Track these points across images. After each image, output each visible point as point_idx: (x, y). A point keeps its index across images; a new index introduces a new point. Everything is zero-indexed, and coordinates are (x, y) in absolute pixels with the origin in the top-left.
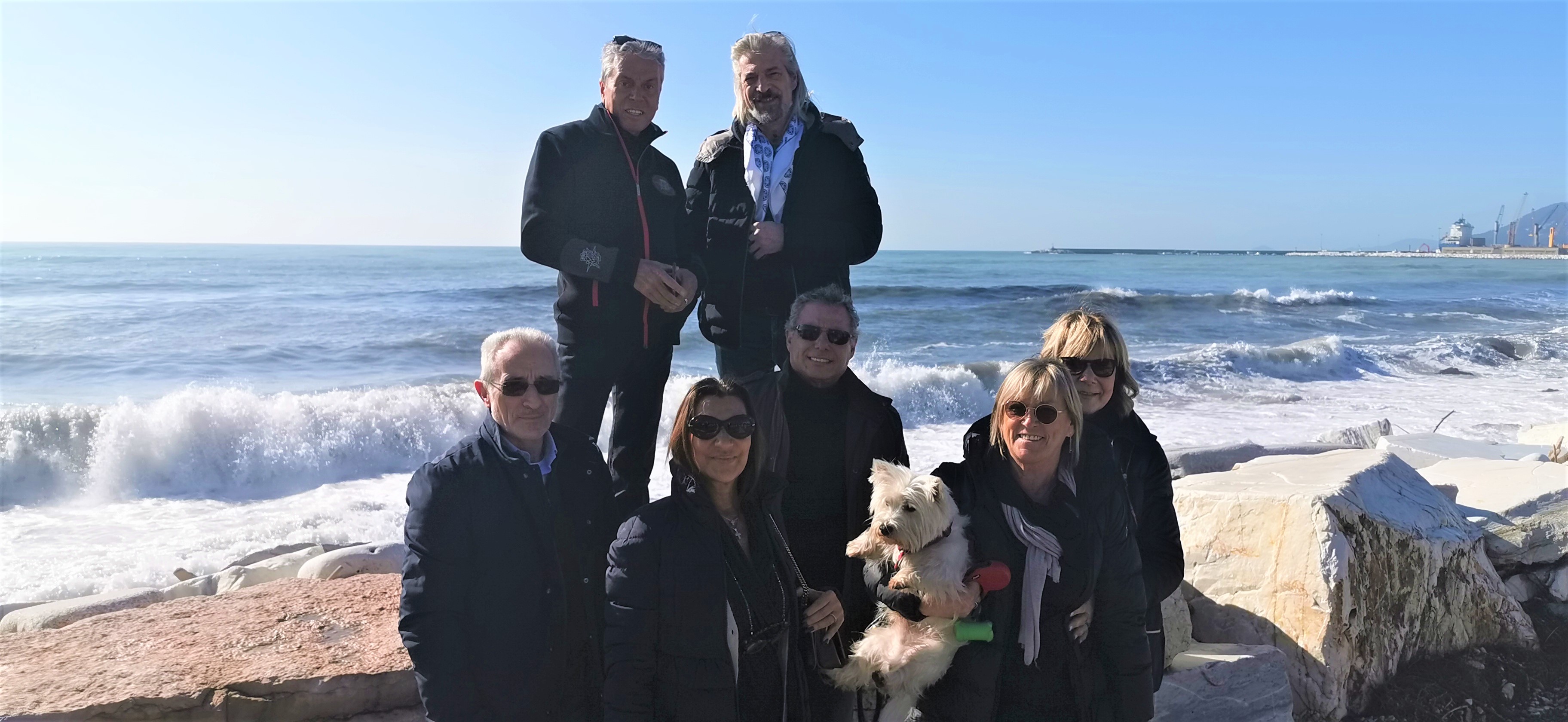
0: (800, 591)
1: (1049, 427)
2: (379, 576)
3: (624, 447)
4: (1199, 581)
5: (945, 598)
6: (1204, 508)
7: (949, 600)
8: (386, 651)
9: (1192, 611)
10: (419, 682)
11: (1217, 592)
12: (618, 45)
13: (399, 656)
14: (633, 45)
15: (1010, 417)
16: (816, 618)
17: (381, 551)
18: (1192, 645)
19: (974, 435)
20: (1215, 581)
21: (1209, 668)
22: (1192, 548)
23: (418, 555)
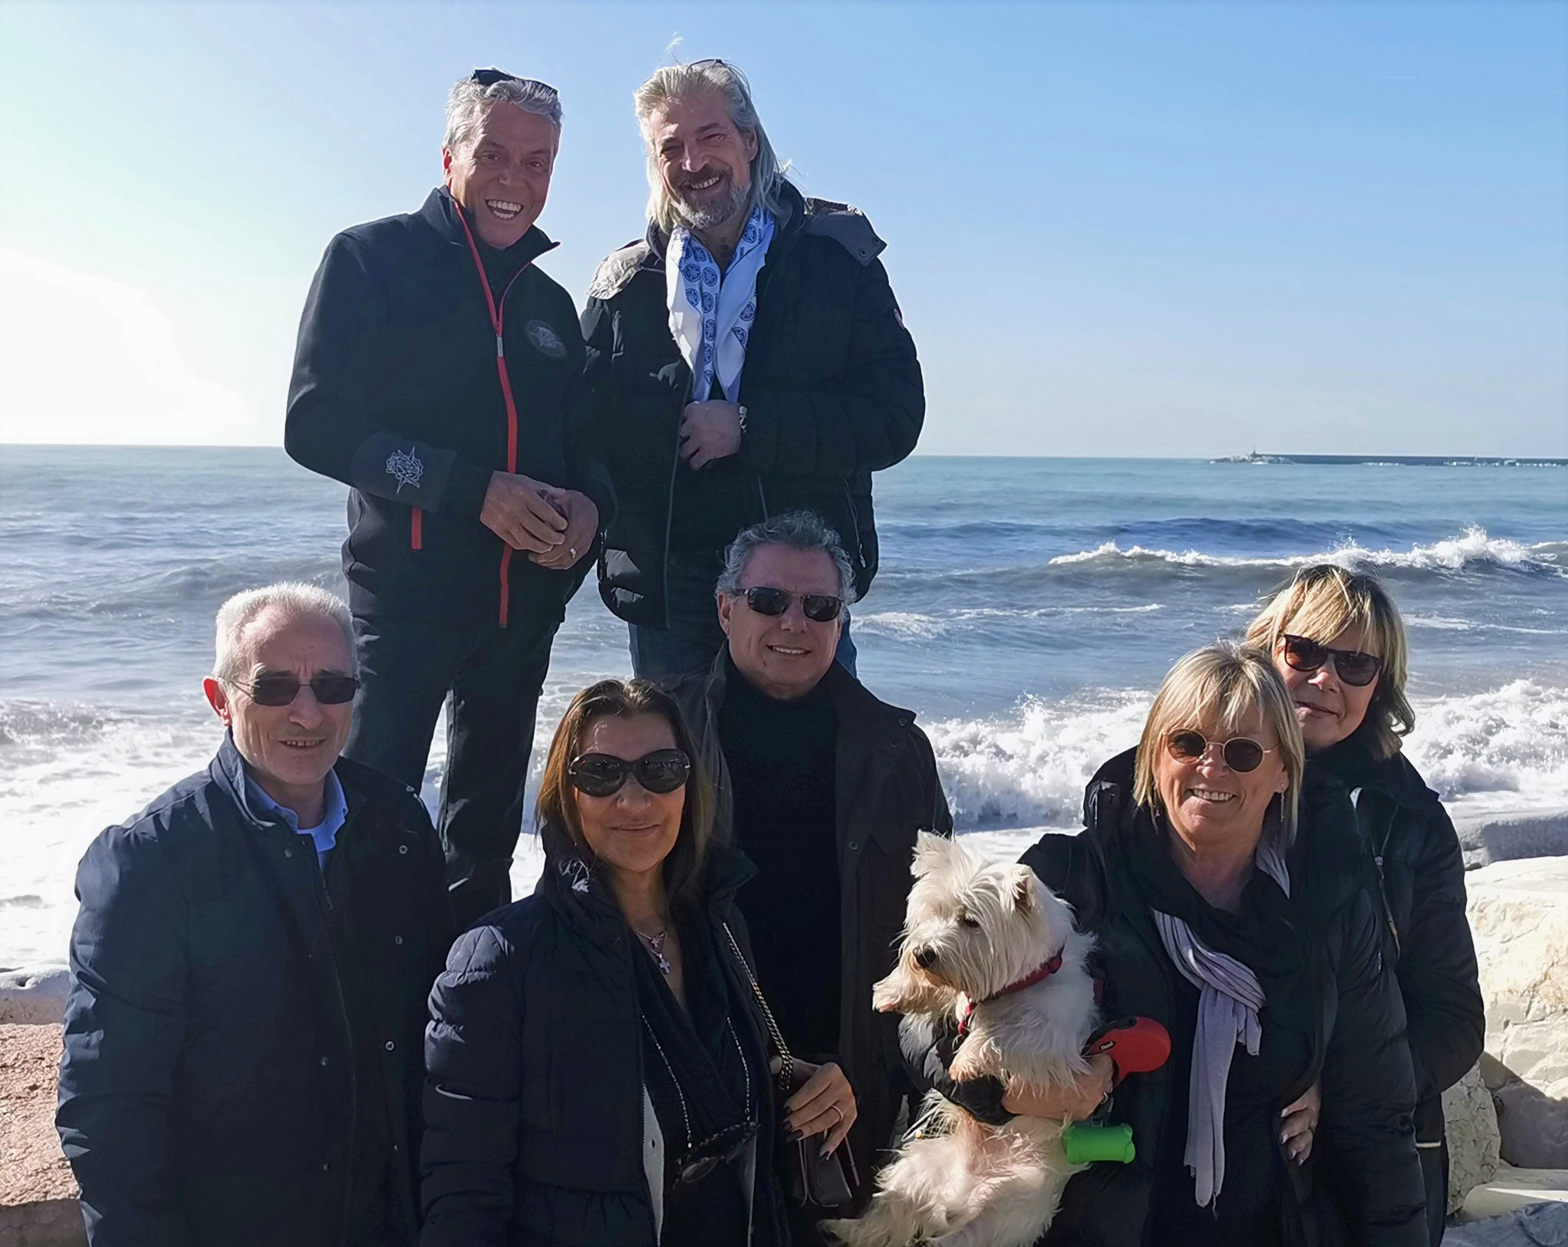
0: (776, 1064)
1: (1244, 777)
2: (33, 1028)
3: (465, 800)
4: (1514, 1055)
5: (1048, 1085)
6: (1523, 922)
7: (1054, 1086)
8: (37, 1164)
9: (1501, 1110)
10: (88, 1221)
11: (1548, 1075)
12: (482, 87)
13: (60, 1172)
14: (510, 88)
15: (1175, 758)
16: (809, 1114)
17: (36, 983)
18: (1501, 1171)
19: (1106, 786)
20: (1543, 1055)
21: (1532, 1214)
22: (1500, 994)
23: (92, 992)
